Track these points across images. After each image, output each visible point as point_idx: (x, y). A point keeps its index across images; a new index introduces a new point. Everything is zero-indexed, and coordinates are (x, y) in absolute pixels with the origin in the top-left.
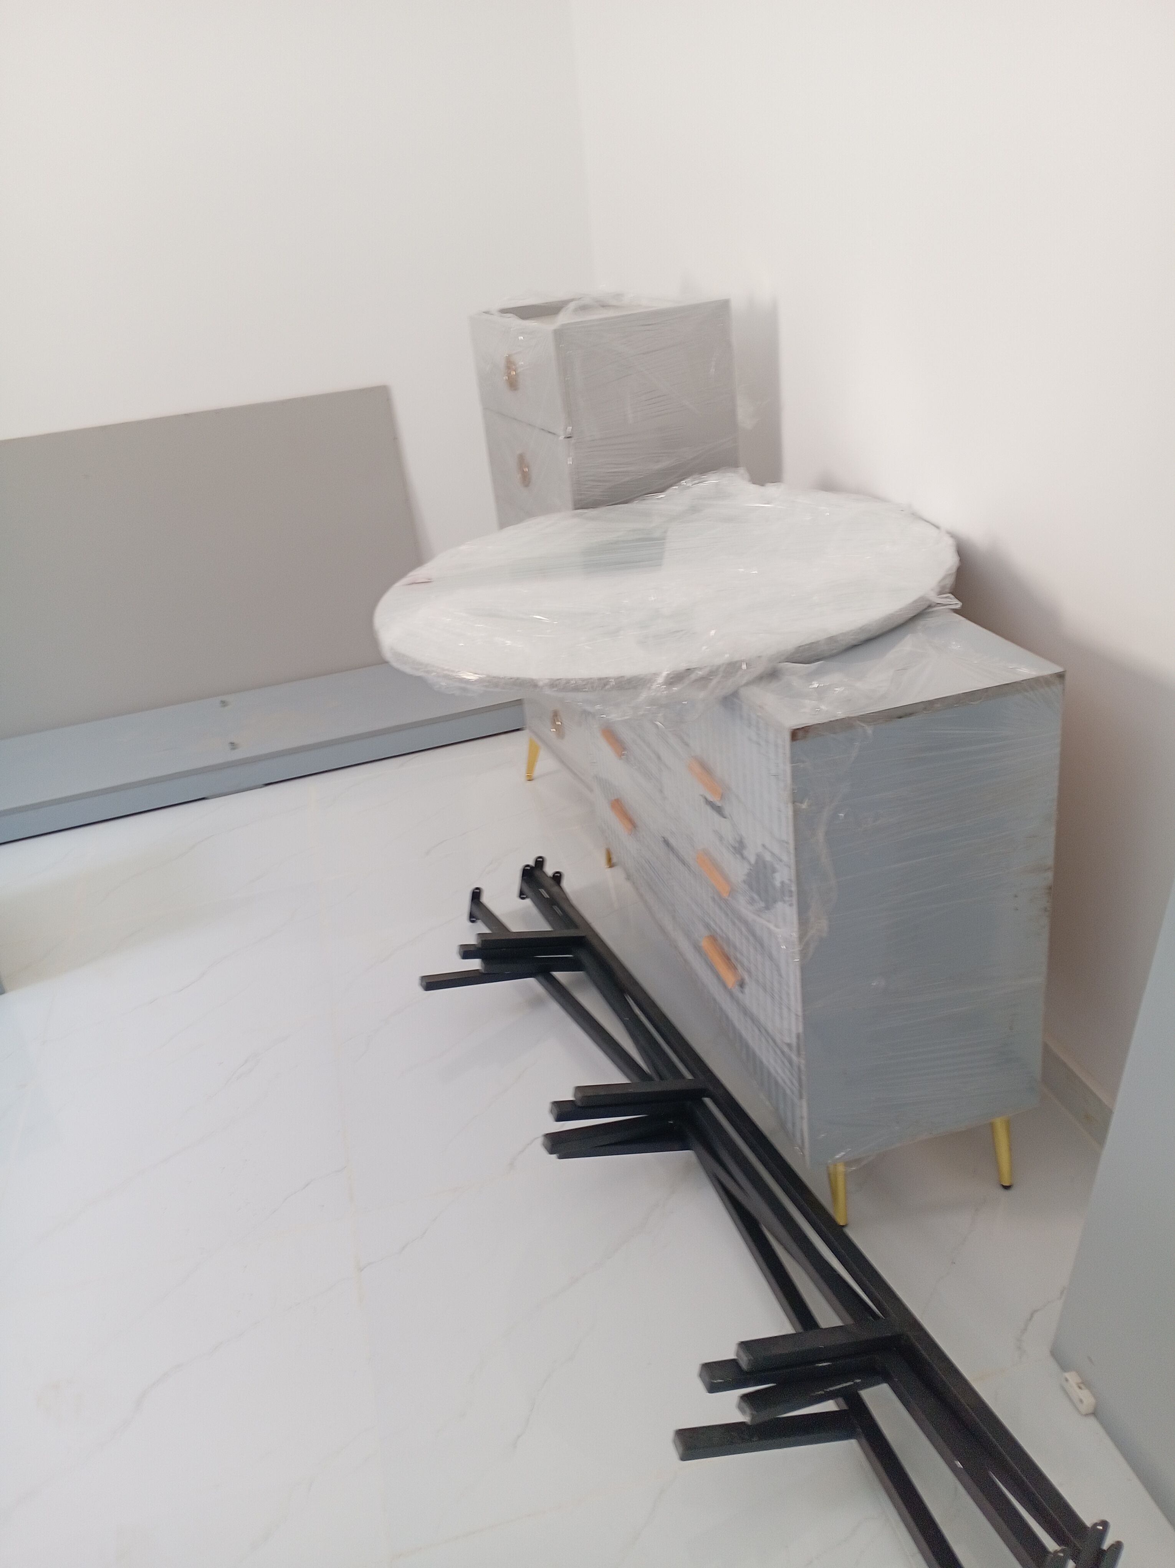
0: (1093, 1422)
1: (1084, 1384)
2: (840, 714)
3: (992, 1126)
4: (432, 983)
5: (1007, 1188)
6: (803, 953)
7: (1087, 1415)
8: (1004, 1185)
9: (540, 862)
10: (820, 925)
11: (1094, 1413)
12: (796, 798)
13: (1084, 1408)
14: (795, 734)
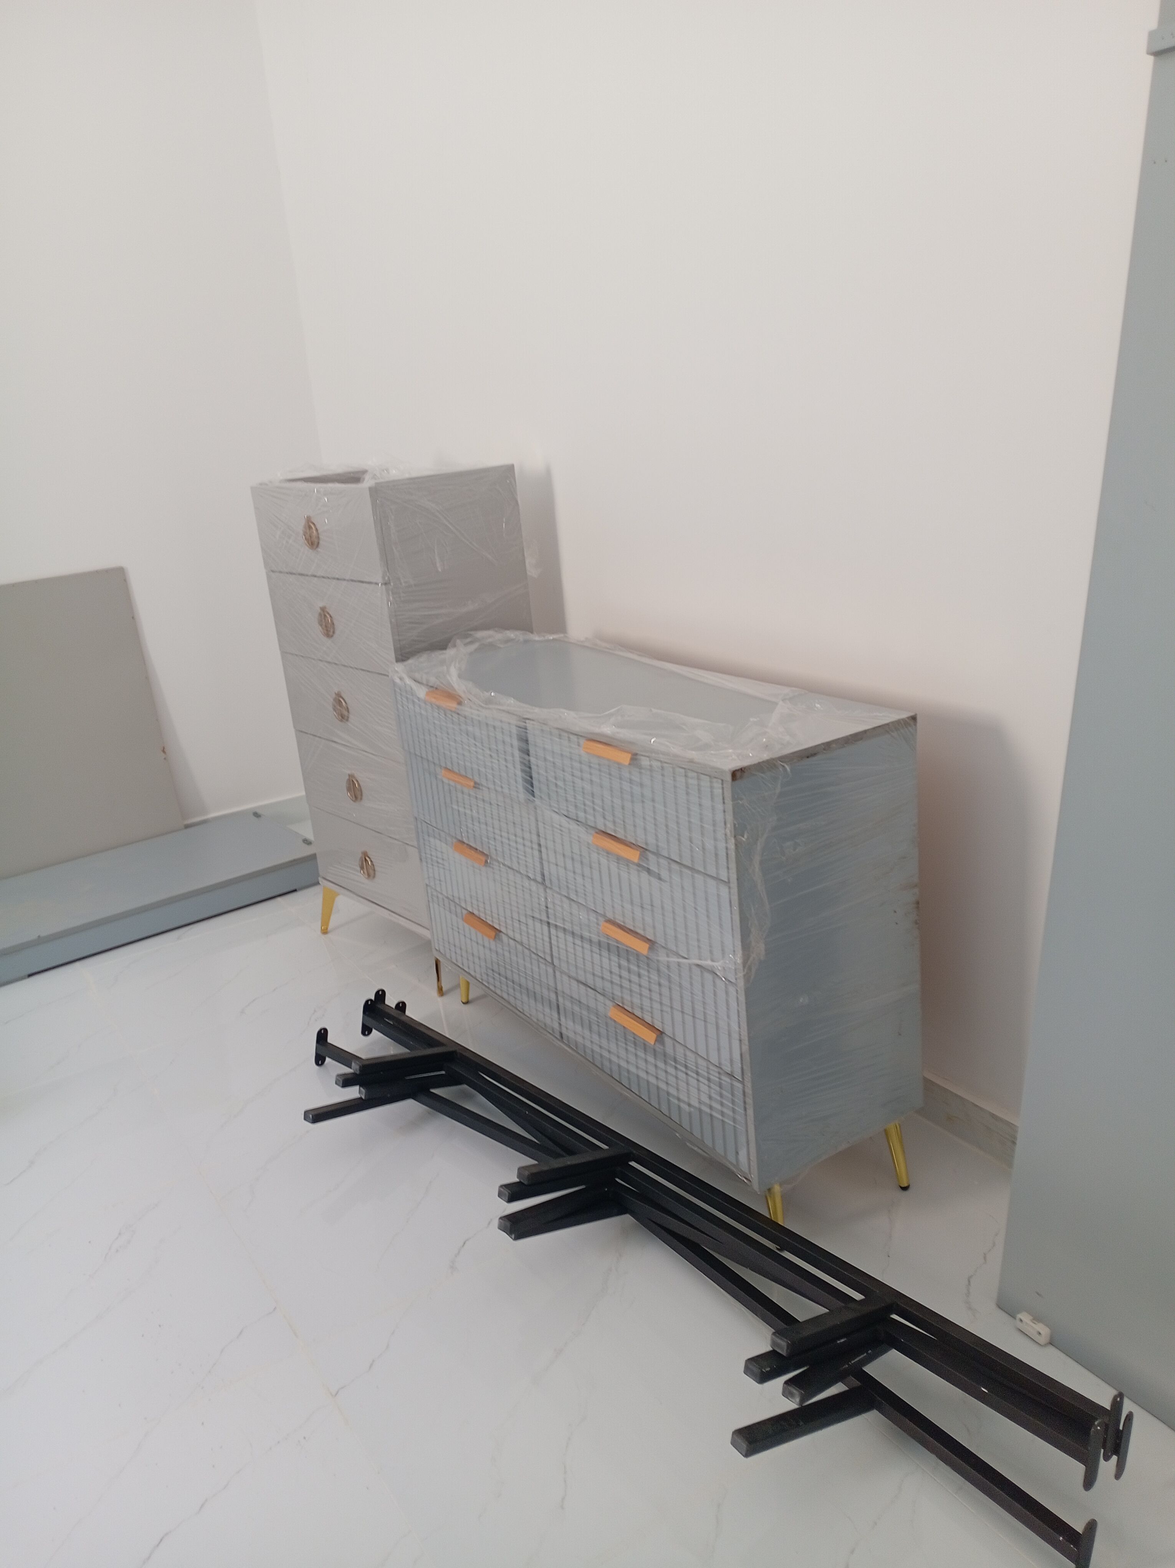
0: (1052, 1350)
1: (1037, 1319)
2: (765, 756)
3: (886, 1132)
4: (318, 1116)
5: (905, 1189)
6: (747, 978)
7: (1045, 1345)
8: (903, 1186)
9: (381, 995)
10: (759, 949)
11: (1051, 1343)
12: (738, 831)
13: (1042, 1340)
14: (736, 775)
